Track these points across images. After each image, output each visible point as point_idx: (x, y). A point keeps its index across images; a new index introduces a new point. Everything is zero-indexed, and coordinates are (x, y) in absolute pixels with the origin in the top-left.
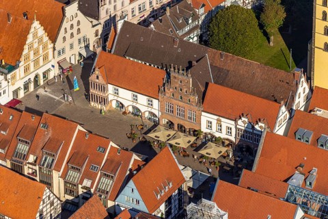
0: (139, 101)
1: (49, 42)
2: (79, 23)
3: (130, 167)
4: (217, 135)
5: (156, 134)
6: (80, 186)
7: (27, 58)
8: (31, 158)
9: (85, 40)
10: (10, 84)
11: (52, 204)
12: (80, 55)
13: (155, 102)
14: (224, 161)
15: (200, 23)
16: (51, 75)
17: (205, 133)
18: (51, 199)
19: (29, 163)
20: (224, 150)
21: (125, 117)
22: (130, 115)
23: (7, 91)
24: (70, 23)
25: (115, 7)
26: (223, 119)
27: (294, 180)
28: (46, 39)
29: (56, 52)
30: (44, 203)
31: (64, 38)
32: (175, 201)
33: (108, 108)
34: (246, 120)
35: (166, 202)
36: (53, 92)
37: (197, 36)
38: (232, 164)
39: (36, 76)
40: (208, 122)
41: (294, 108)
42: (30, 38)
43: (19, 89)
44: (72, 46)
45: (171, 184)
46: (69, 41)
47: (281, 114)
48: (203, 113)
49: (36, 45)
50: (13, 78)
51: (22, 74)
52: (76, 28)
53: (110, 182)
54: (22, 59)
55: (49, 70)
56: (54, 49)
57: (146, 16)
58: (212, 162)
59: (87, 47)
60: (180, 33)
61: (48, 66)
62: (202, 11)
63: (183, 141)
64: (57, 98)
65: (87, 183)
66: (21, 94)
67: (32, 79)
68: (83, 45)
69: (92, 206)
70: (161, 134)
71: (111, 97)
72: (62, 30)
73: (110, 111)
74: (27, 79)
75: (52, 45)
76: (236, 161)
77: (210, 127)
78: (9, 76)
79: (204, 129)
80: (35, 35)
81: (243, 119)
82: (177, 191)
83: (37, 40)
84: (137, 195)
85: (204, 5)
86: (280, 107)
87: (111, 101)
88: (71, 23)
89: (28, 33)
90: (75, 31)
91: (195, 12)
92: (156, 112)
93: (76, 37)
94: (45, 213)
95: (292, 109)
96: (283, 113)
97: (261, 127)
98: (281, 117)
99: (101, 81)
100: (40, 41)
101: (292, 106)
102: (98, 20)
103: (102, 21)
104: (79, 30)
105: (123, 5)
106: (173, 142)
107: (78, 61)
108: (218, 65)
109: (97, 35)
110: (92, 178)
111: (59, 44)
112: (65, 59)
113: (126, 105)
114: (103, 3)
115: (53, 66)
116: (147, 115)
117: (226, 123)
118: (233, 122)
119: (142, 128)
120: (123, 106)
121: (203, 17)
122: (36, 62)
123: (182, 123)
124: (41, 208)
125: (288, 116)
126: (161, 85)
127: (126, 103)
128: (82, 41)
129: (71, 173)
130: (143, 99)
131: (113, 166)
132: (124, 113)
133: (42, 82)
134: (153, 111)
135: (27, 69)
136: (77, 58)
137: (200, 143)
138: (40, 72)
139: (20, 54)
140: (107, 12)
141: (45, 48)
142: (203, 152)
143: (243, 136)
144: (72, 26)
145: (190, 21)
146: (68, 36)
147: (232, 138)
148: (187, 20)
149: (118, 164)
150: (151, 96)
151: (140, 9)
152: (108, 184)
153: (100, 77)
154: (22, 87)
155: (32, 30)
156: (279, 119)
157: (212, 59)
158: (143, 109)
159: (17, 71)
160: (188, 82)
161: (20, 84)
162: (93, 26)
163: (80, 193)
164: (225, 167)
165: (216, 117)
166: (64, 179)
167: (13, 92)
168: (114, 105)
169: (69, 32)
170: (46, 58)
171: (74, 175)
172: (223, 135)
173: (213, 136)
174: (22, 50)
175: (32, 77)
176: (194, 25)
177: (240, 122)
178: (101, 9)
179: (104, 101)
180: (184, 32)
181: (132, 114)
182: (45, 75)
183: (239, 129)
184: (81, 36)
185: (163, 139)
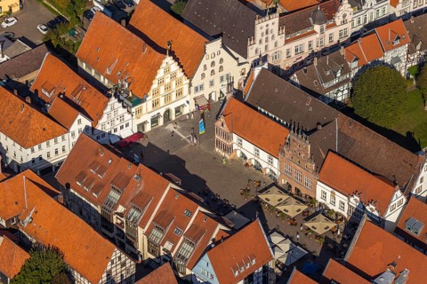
0: (261, 156)
1: (184, 78)
2: (221, 60)
3: (214, 236)
4: (331, 207)
5: (268, 196)
6: (162, 248)
7: (156, 92)
8: (121, 209)
9: (228, 77)
10: (134, 117)
11: (123, 264)
12: (221, 92)
13: (275, 161)
14: (331, 237)
15: (352, 76)
16: (186, 111)
17: (320, 203)
18: (123, 260)
19: (117, 213)
20: (332, 225)
21: (246, 169)
22: (252, 168)
23: (130, 125)
24: (211, 61)
25: (266, 47)
26: (336, 193)
27: (382, 279)
28: (180, 74)
29: (193, 89)
30: (112, 263)
31: (203, 75)
32: (258, 278)
33: (232, 156)
34: (358, 199)
35: (245, 279)
36: (182, 130)
37: (348, 89)
38: (339, 241)
39: (168, 111)
40: (323, 193)
41: (414, 192)
42: (161, 73)
43: (145, 122)
44: (212, 83)
45: (254, 261)
46: (208, 77)
47: (395, 198)
48: (319, 183)
49: (167, 81)
50: (139, 111)
51: (150, 108)
52: (217, 65)
53: (190, 249)
54: (151, 93)
55: (183, 106)
56: (190, 85)
57: (303, 58)
58: (318, 237)
59: (231, 84)
60: (326, 86)
61: (183, 102)
62: (355, 64)
63: (293, 209)
64: (184, 137)
65: (168, 246)
66: (148, 128)
67: (162, 114)
68: (225, 83)
69: (161, 275)
70: (272, 198)
71: (235, 147)
72: (201, 67)
73: (232, 160)
74: (155, 113)
75: (188, 81)
76: (343, 239)
77: (324, 197)
78: (133, 110)
79: (319, 198)
80: (167, 71)
81: (355, 197)
82: (261, 269)
83: (169, 75)
84: (211, 269)
85: (356, 59)
86: (395, 191)
87: (236, 150)
88: (213, 60)
89: (159, 68)
90: (216, 68)
91: (347, 65)
92: (276, 171)
93: (218, 75)
94: (113, 274)
95: (410, 194)
96: (397, 198)
97: (371, 209)
98: (395, 201)
99: (225, 128)
100: (173, 76)
101: (411, 190)
102: (246, 58)
103: (250, 60)
104: (221, 67)
105: (276, 46)
106: (281, 208)
107: (219, 98)
108: (345, 132)
109: (243, 74)
110: (174, 241)
111: (197, 80)
112: (203, 96)
113: (248, 158)
114: (252, 42)
115: (188, 102)
116: (268, 171)
117: (340, 197)
118: (346, 198)
119: (259, 186)
120: (246, 158)
121: (357, 70)
122: (168, 98)
123: (299, 187)
124: (109, 268)
125: (405, 201)
126: (282, 143)
127: (249, 156)
128: (225, 78)
129: (155, 232)
130: (264, 156)
131: (197, 232)
132: (247, 165)
133: (173, 117)
134: (273, 169)
135: (155, 104)
136: (218, 95)
137: (314, 212)
138: (173, 107)
139: (149, 89)
140: (256, 51)
141: (178, 83)
142: (309, 225)
143: (354, 214)
144: (213, 63)
145: (339, 75)
146: (208, 73)
147: (345, 214)
148: (335, 73)
149: (202, 232)
150: (272, 154)
151: (296, 50)
152: (188, 250)
153: (225, 125)
154: (149, 121)
155: (164, 65)
156: (392, 204)
157: (341, 124)
158: (264, 165)
159: (144, 104)
160: (306, 148)
161: (147, 118)
162: (240, 64)
163: (162, 254)
164: (329, 245)
165: (331, 189)
166: (148, 237)
167: (139, 126)
168: (239, 154)
169: (210, 69)
170: (179, 93)
171: (157, 235)
172: (336, 209)
173: (327, 208)
174: (151, 84)
175: (162, 112)
176: (345, 78)
177: (352, 199)
178: (249, 48)
179: (229, 149)
180: (331, 85)
181: (255, 167)
182: (178, 110)
183: (351, 206)
184: (224, 73)
185: (273, 203)
